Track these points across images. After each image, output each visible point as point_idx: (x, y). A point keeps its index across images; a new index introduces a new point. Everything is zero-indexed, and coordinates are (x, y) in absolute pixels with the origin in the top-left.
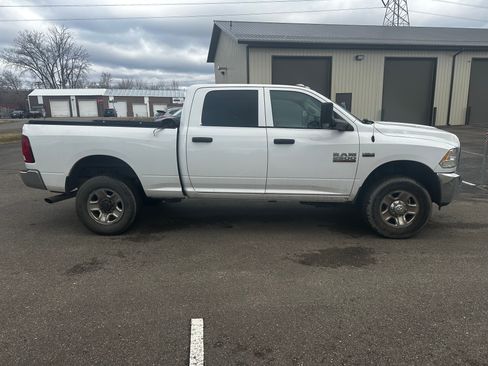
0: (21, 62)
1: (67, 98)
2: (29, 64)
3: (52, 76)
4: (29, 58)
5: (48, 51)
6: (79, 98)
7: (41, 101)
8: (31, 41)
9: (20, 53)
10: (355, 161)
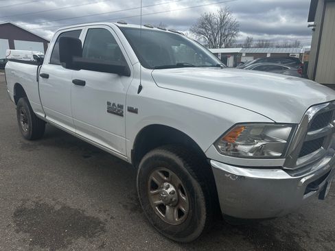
0: (200, 33)
2: (204, 34)
3: (215, 40)
4: (204, 30)
5: (215, 24)
8: (206, 19)
9: (200, 27)
10: (122, 116)
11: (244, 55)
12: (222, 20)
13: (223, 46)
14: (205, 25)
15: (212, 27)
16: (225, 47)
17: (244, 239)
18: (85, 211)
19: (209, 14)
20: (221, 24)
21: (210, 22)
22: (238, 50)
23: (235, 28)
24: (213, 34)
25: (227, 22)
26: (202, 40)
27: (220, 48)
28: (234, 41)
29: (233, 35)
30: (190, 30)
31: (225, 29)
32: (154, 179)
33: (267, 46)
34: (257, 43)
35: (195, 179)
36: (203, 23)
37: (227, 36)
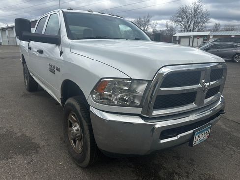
0: (177, 21)
1: (189, 37)
2: (181, 22)
3: (189, 26)
4: (181, 19)
5: (190, 14)
6: (195, 37)
7: (177, 39)
8: (183, 11)
9: (178, 17)
10: (54, 73)
11: (212, 37)
12: (196, 11)
13: (196, 30)
14: (182, 15)
15: (187, 16)
16: (197, 32)
17: (133, 171)
18: (33, 138)
19: (185, 7)
20: (195, 14)
21: (186, 13)
22: (207, 33)
23: (206, 16)
24: (188, 22)
25: (199, 12)
26: (179, 26)
27: (193, 32)
28: (205, 27)
29: (204, 22)
30: (171, 19)
31: (198, 18)
32: (70, 120)
33: (232, 30)
34: (223, 27)
35: (85, 120)
36: (180, 14)
37: (199, 23)
